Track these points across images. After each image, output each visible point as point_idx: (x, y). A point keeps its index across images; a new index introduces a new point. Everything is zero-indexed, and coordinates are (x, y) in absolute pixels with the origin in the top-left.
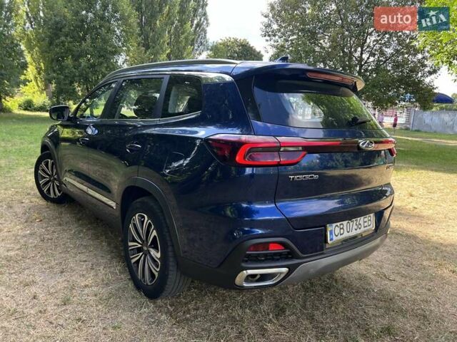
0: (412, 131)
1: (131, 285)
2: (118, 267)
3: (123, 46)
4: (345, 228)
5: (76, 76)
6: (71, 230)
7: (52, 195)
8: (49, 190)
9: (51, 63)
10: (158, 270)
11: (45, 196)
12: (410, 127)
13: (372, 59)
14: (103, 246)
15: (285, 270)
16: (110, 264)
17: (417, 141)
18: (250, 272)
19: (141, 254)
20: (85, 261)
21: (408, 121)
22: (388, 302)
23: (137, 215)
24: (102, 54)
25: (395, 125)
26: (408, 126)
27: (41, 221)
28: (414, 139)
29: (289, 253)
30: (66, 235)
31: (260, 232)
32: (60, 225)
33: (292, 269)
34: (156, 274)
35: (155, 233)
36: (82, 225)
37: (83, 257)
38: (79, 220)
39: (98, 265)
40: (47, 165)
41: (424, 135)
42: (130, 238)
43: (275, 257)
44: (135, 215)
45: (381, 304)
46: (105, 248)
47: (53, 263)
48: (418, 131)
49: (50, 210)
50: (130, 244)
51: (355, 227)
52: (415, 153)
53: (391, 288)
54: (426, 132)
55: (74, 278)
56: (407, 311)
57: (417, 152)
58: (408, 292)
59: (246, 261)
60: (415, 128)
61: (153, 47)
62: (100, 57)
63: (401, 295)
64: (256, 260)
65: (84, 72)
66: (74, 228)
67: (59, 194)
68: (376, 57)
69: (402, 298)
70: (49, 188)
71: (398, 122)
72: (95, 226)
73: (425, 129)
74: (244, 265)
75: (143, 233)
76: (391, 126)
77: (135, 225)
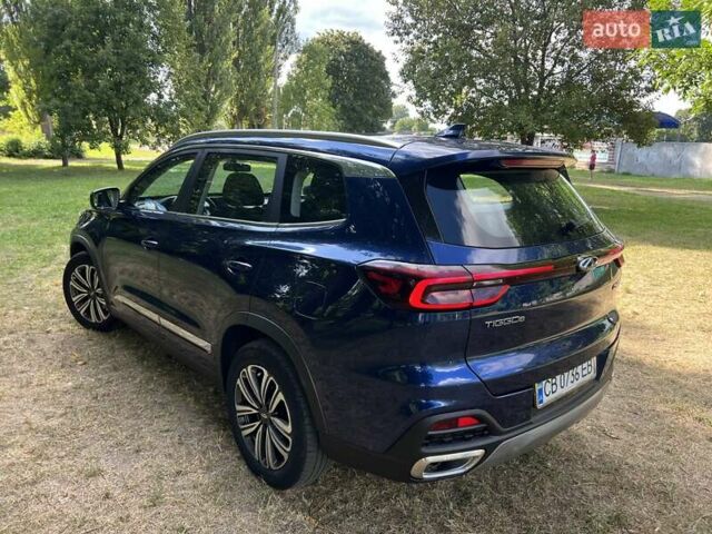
0: (618, 174)
1: (244, 468)
2: (217, 439)
3: (165, 51)
4: (558, 383)
5: (92, 103)
6: (135, 378)
7: (94, 319)
8: (88, 311)
9: (49, 82)
10: (288, 449)
11: (83, 321)
12: (615, 167)
13: (558, 69)
14: (188, 404)
15: (479, 452)
16: (205, 434)
17: (626, 193)
18: (431, 459)
19: (257, 423)
20: (167, 431)
21: (612, 159)
22: (613, 475)
23: (249, 367)
24: (132, 65)
25: (592, 166)
26: (612, 167)
27: (85, 363)
28: (623, 189)
29: (485, 429)
30: (129, 387)
31: (443, 404)
32: (115, 369)
33: (488, 449)
34: (286, 456)
35: (281, 397)
36: (149, 367)
37: (162, 424)
38: (143, 359)
39: (189, 435)
40: (83, 272)
41: (637, 180)
42: (237, 399)
43: (467, 436)
44: (246, 367)
45: (604, 478)
46: (192, 405)
47: (121, 437)
48: (627, 174)
49: (95, 345)
50: (239, 408)
51: (571, 378)
52: (625, 214)
53: (615, 450)
54: (639, 176)
55: (157, 461)
56: (640, 487)
57: (629, 212)
58: (638, 457)
59: (427, 445)
60: (623, 170)
61: (211, 50)
62: (128, 70)
63: (630, 461)
64: (439, 442)
65: (104, 96)
66: (139, 375)
67: (105, 318)
68: (566, 65)
69: (632, 467)
70: (89, 307)
71: (597, 161)
72: (169, 368)
73: (638, 171)
74: (424, 450)
75: (260, 393)
76: (586, 168)
77: (246, 381)
